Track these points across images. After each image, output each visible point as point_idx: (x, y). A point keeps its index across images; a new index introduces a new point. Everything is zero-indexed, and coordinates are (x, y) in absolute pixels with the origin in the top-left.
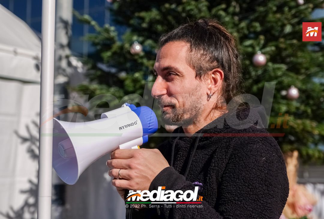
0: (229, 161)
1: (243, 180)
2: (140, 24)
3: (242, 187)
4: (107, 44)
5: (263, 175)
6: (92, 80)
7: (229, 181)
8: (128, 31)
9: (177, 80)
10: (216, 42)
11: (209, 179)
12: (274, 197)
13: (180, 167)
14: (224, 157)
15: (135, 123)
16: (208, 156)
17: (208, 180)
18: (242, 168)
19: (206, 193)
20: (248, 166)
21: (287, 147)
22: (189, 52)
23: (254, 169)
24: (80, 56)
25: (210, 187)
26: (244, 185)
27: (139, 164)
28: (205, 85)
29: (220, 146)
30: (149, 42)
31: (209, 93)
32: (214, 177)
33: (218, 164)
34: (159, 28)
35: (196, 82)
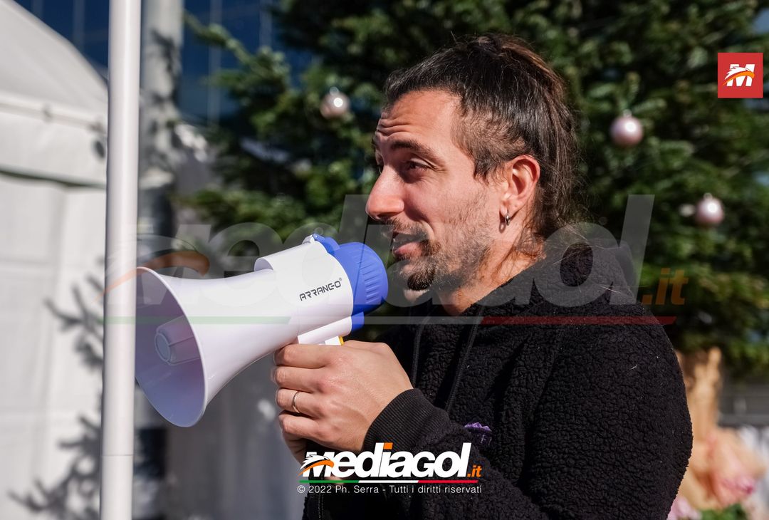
0: (553, 374)
1: (587, 418)
2: (344, 47)
3: (584, 433)
4: (267, 94)
5: (634, 405)
6: (229, 180)
7: (554, 420)
8: (315, 64)
9: (431, 180)
10: (521, 92)
11: (507, 415)
12: (658, 458)
13: (433, 387)
14: (542, 365)
15: (337, 284)
16: (502, 360)
17: (503, 419)
18: (585, 390)
19: (498, 451)
20: (597, 384)
21: (693, 340)
22: (458, 116)
23: (612, 391)
24: (200, 123)
25: (510, 435)
26: (589, 430)
27: (341, 382)
28: (496, 194)
29: (530, 339)
30: (366, 89)
31: (504, 212)
32: (518, 411)
33: (527, 379)
34: (390, 54)
35: (475, 186)
